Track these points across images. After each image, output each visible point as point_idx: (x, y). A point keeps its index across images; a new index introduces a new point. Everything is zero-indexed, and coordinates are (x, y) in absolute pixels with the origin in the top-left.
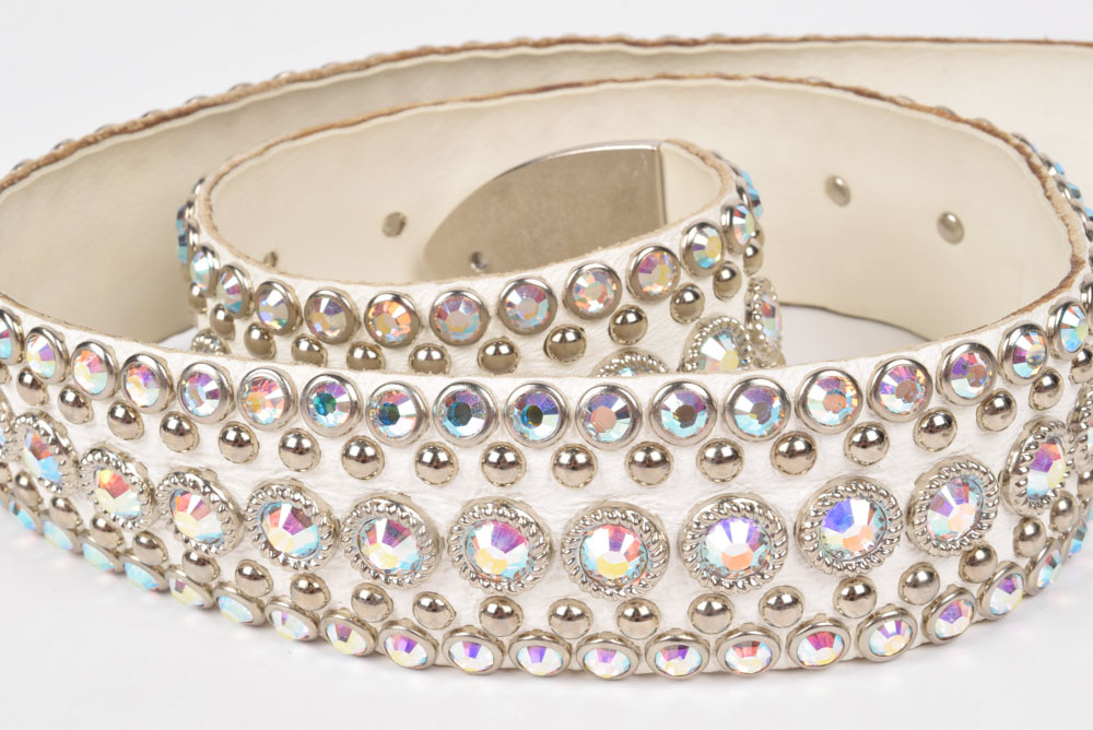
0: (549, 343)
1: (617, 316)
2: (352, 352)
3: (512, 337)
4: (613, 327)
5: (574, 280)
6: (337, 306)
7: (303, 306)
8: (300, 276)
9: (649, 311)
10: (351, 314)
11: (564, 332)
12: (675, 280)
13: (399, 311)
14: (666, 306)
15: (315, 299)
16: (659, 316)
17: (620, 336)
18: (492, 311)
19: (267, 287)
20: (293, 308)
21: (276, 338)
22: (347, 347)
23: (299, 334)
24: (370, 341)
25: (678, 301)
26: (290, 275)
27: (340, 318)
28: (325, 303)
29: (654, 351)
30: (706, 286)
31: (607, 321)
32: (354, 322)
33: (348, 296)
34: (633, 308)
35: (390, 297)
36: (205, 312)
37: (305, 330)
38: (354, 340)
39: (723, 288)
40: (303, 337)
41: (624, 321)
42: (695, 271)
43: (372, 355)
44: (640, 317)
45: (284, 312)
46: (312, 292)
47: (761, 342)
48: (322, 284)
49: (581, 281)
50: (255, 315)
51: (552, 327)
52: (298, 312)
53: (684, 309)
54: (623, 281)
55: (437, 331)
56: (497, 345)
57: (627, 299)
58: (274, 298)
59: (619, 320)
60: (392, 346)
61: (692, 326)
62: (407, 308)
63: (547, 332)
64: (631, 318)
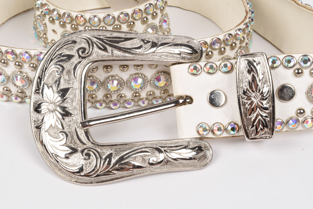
0: (114, 28)
1: (129, 23)
2: (72, 26)
3: (106, 26)
4: (128, 25)
5: (120, 15)
6: (69, 16)
7: (62, 15)
8: (61, 8)
9: (136, 22)
10: (72, 18)
11: (117, 25)
12: (142, 16)
13: (82, 19)
14: (140, 21)
15: (64, 14)
16: (138, 24)
17: (129, 27)
18: (102, 20)
19: (54, 10)
20: (59, 15)
21: (55, 20)
22: (71, 25)
23: (61, 20)
24: (76, 24)
25: (143, 20)
26: (59, 8)
27: (70, 19)
28: (66, 15)
29: (136, 30)
30: (150, 17)
31: (126, 24)
32: (72, 20)
33: (71, 14)
34: (132, 21)
35: (80, 16)
36: (39, 11)
37: (62, 20)
38: (72, 23)
39: (154, 17)
40: (61, 21)
41: (130, 24)
42: (147, 14)
43: (76, 27)
44: (134, 23)
45: (57, 15)
46: (64, 12)
47: (163, 28)
48: (66, 11)
49: (121, 16)
50: (51, 15)
51: (114, 24)
52: (60, 16)
53: (144, 22)
54: (130, 16)
55: (90, 23)
56: (103, 27)
57: (131, 19)
58: (55, 13)
59: (129, 24)
60: (80, 25)
61: (146, 25)
62: (84, 18)
63: (113, 25)
64: (132, 23)
